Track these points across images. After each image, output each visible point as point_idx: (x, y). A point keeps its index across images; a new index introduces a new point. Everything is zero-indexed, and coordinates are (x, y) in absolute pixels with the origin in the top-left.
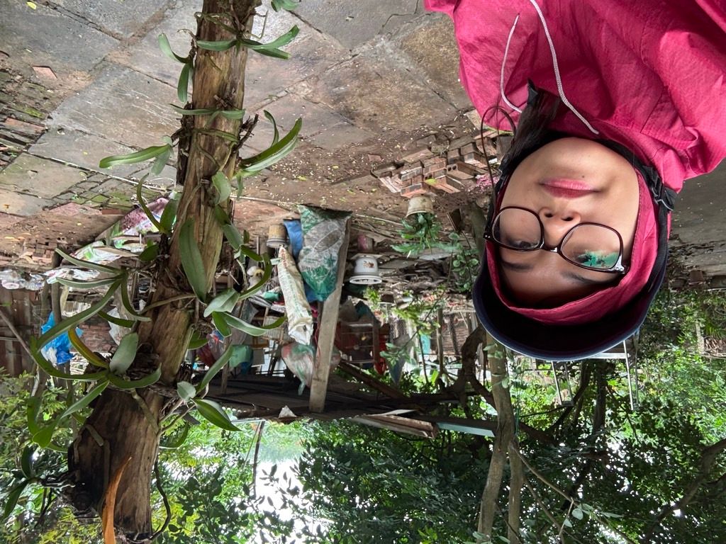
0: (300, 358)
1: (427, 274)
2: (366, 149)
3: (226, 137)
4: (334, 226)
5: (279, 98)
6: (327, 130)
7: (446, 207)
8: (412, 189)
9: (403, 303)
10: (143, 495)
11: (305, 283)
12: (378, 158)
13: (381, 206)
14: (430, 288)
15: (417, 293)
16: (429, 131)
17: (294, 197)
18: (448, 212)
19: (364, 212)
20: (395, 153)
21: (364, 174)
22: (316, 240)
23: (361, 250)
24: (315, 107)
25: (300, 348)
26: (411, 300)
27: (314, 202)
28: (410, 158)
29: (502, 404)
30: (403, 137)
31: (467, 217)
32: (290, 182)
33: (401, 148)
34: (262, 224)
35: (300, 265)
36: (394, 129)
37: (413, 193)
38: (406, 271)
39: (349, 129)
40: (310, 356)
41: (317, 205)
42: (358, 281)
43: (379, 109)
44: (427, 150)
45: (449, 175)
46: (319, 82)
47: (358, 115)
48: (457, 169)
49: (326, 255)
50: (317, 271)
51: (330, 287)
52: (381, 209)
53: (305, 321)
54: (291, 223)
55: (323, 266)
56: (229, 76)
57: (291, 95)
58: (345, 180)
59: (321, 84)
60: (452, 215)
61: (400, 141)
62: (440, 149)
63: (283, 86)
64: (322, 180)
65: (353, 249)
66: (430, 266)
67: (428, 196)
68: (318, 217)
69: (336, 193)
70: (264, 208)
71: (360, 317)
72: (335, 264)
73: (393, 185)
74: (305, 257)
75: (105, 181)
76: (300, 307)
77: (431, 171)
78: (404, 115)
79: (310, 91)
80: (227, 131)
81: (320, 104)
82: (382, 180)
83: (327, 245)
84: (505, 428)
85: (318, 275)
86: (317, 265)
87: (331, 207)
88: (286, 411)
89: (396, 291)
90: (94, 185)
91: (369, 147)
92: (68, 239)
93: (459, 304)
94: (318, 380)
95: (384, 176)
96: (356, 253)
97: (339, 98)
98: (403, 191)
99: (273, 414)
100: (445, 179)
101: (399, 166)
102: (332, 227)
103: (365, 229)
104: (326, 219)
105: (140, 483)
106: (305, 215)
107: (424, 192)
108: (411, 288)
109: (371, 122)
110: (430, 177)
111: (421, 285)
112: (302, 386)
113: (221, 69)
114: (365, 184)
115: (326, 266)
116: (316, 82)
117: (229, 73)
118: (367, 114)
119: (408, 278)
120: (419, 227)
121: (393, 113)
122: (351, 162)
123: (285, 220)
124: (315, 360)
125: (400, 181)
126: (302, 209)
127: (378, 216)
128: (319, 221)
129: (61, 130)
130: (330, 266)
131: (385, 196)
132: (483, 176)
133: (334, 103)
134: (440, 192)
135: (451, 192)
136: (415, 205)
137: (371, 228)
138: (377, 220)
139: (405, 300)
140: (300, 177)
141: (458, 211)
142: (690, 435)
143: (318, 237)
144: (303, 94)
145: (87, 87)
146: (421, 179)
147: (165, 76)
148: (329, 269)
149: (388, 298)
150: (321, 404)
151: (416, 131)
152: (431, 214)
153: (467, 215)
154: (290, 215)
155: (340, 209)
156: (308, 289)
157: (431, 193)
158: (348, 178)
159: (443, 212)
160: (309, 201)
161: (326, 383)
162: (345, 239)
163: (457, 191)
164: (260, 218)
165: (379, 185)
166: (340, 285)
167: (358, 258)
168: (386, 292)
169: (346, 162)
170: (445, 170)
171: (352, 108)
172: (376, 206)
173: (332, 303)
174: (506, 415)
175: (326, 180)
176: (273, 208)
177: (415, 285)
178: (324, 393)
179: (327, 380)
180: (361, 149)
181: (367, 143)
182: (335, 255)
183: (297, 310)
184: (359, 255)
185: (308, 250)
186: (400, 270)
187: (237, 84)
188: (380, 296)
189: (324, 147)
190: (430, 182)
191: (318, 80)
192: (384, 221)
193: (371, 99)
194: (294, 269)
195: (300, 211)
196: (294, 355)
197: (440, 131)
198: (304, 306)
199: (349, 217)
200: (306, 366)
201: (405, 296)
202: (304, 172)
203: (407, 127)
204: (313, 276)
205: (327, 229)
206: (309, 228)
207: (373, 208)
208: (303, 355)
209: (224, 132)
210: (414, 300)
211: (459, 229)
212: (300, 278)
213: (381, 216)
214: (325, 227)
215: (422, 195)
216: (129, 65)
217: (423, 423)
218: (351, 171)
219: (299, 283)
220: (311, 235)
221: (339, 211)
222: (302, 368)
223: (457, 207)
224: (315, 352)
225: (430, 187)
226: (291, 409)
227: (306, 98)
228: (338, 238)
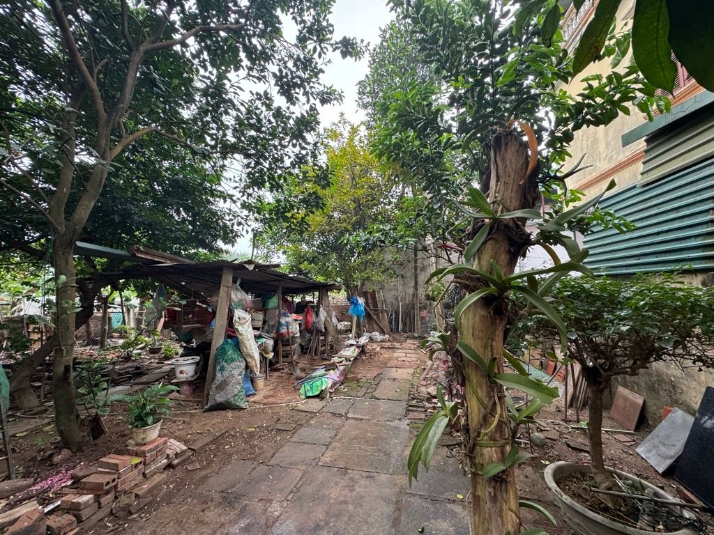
0: (240, 300)
1: (120, 374)
2: (204, 473)
4: (220, 398)
6: (243, 478)
7: (110, 439)
8: (158, 446)
9: (141, 349)
11: (239, 350)
12: (190, 468)
13: (179, 423)
14: (114, 363)
15: (128, 358)
16: (139, 516)
17: (253, 413)
18: (107, 435)
19: (192, 415)
20: (174, 478)
21: (201, 448)
22: (234, 383)
23: (189, 383)
24: (260, 496)
25: (241, 307)
26: (134, 352)
27: (237, 413)
28: (158, 478)
30: (168, 499)
32: (259, 424)
33: (168, 486)
34: (269, 388)
35: (245, 363)
36: (180, 504)
38: (141, 374)
39: (225, 487)
40: (234, 302)
41: (235, 411)
42: (192, 359)
43: (201, 519)
44: (140, 493)
45: (115, 474)
47: (220, 504)
48: (105, 484)
49: (226, 374)
50: (233, 360)
51: (222, 350)
52: (179, 421)
53: (241, 324)
54: (251, 393)
55: (228, 364)
57: (283, 499)
58: (217, 438)
60: (103, 432)
61: (171, 492)
62: (124, 500)
63: (292, 505)
64: (236, 432)
65: (200, 382)
66: (118, 381)
67: (137, 445)
68: (233, 402)
69: (221, 425)
70: (272, 400)
71: (190, 332)
72: (218, 368)
73: (177, 446)
74: (241, 370)
75: (364, 395)
76: (244, 333)
77: (136, 471)
78: (172, 523)
79: (269, 509)
80: (489, 449)
81: (257, 500)
82: (185, 448)
83: (225, 381)
85: (232, 358)
86: (233, 365)
87: (222, 412)
88: (251, 267)
89: (148, 357)
90: (368, 391)
91: (201, 475)
93: (82, 354)
94: (227, 287)
95: (183, 452)
96: (195, 380)
97: (243, 513)
98: (165, 443)
99: (258, 267)
100: (120, 468)
101: (169, 466)
103: (187, 401)
104: (226, 401)
106: (243, 401)
107: (143, 448)
108: (134, 361)
109: (206, 501)
110: (136, 466)
111: (124, 365)
112: (238, 283)
113: (510, 512)
114: (198, 440)
115: (225, 365)
116: (267, 519)
117: (501, 510)
118: (211, 508)
119: (138, 368)
121: (184, 521)
122: (215, 456)
123: (255, 394)
124: (230, 299)
125: (168, 451)
126: (246, 406)
127: (179, 414)
128: (232, 399)
129: (400, 419)
130: (223, 366)
131: (177, 433)
133: (246, 505)
134: (120, 452)
135: (111, 456)
136: (153, 433)
137: (182, 403)
138: (180, 410)
139: (139, 351)
140: (253, 430)
141: (95, 438)
143: (233, 386)
144: (275, 505)
145: (403, 451)
146: (147, 460)
148: (224, 363)
149: (154, 351)
150: (225, 271)
151: (154, 511)
152: (136, 427)
153: (84, 436)
154: (252, 399)
155: (214, 413)
156: (238, 346)
157: (135, 449)
158: (215, 441)
159: (112, 433)
160: (241, 413)
161: (222, 284)
162: (211, 388)
163: (104, 459)
164: (272, 392)
165: (186, 442)
166: (213, 351)
167: (193, 377)
168: (157, 356)
169: (219, 454)
170: (118, 478)
171: (227, 509)
172: (184, 422)
173: (218, 340)
175: (232, 433)
176: (265, 401)
177: (130, 364)
178: (223, 279)
179: (222, 286)
180: (209, 471)
181: (206, 478)
182: (219, 375)
183: (246, 331)
184: (192, 379)
185: (240, 375)
186: (146, 374)
188: (163, 351)
189: (242, 462)
190: (136, 460)
191: (266, 524)
192: (173, 411)
193: (212, 526)
194: (249, 360)
195: (246, 403)
197: (126, 520)
198: (241, 334)
199: (206, 407)
200: (236, 296)
201: (140, 354)
202: (251, 435)
203: (167, 510)
204: (235, 356)
205: (225, 394)
206: (240, 392)
207: (186, 420)
208: (238, 302)
209: (491, 447)
210: (131, 352)
211: (96, 419)
212: (244, 354)
213: (176, 415)
214: (227, 395)
215: (145, 444)
218: (213, 447)
219: (245, 350)
220: (238, 386)
221: (214, 410)
222: (239, 295)
224: (230, 304)
225: (137, 455)
226: (247, 269)
227: (270, 501)
228: (216, 388)
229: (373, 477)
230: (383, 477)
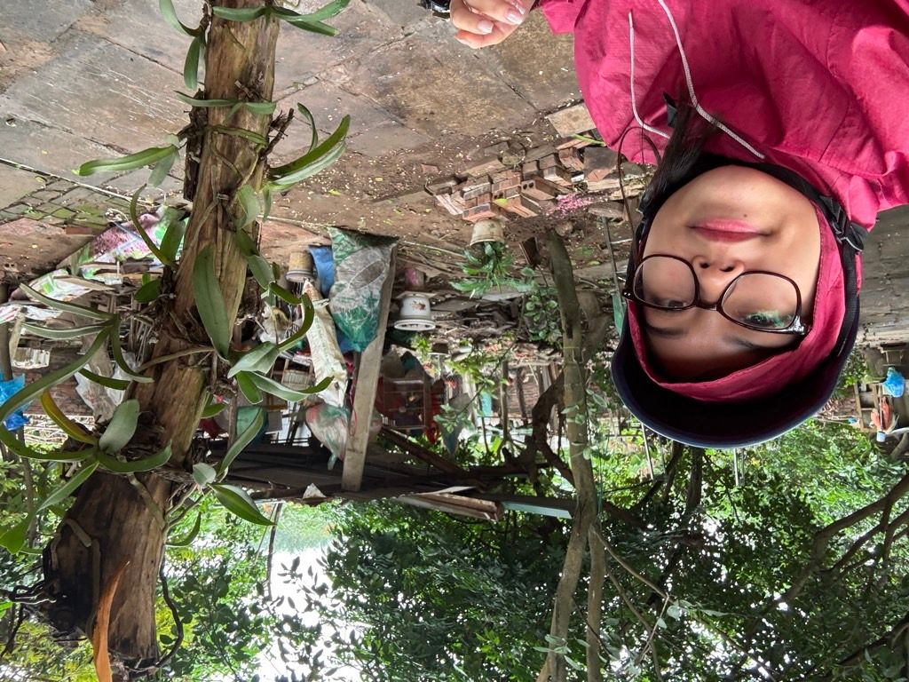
0: (331, 423)
1: (491, 318)
2: (419, 157)
3: (250, 138)
4: (376, 255)
5: (307, 86)
6: (371, 130)
7: (519, 235)
8: (477, 211)
9: (459, 354)
10: (146, 609)
11: (337, 328)
12: (434, 169)
13: (436, 231)
14: (493, 336)
15: (478, 341)
16: (500, 136)
17: (323, 216)
18: (521, 241)
19: (414, 238)
20: (456, 164)
21: (415, 190)
22: (352, 273)
23: (409, 287)
24: (354, 100)
25: (330, 410)
26: (470, 350)
27: (350, 224)
28: (475, 171)
29: (582, 480)
30: (467, 143)
31: (544, 248)
32: (318, 197)
33: (464, 157)
34: (281, 251)
35: (331, 305)
36: (456, 131)
37: (478, 215)
38: (465, 313)
39: (398, 130)
40: (343, 422)
41: (353, 227)
42: (405, 326)
43: (437, 105)
44: (497, 162)
45: (524, 194)
46: (360, 68)
47: (409, 112)
48: (534, 186)
49: (365, 292)
50: (354, 313)
51: (369, 334)
52: (435, 234)
54: (319, 251)
55: (361, 307)
56: (255, 55)
57: (323, 83)
58: (391, 196)
59: (363, 70)
60: (526, 245)
61: (463, 149)
62: (514, 160)
63: (313, 70)
64: (361, 196)
65: (399, 285)
66: (495, 308)
67: (497, 221)
68: (355, 243)
69: (379, 213)
70: (283, 230)
71: (406, 372)
73: (452, 204)
74: (338, 295)
75: (71, 189)
76: (331, 359)
77: (502, 189)
78: (469, 115)
79: (348, 79)
80: (252, 130)
81: (361, 96)
82: (439, 198)
83: (367, 280)
84: (585, 508)
85: (355, 318)
86: (353, 305)
87: (372, 231)
88: (312, 491)
89: (451, 338)
90: (55, 195)
91: (424, 155)
92: (20, 265)
93: (528, 356)
94: (354, 450)
95: (441, 192)
96: (403, 291)
97: (386, 89)
98: (466, 213)
99: (296, 494)
100: (519, 199)
101: (461, 180)
102: (374, 257)
103: (415, 260)
104: (366, 247)
105: (141, 594)
106: (338, 241)
107: (493, 214)
108: (469, 336)
109: (427, 123)
110: (501, 196)
111: (483, 332)
112: (333, 458)
113: (245, 45)
114: (417, 203)
115: (366, 307)
116: (356, 68)
117: (256, 52)
118: (422, 112)
119: (467, 323)
120: (485, 260)
121: (455, 112)
122: (399, 173)
123: (311, 246)
124: (349, 426)
125: (462, 200)
126: (333, 232)
127: (433, 245)
128: (356, 248)
129: (11, 120)
130: (370, 307)
131: (441, 219)
132: (565, 197)
133: (378, 96)
134: (511, 215)
135: (526, 216)
136: (481, 231)
137: (423, 259)
138: (430, 249)
139: (462, 350)
140: (332, 191)
141: (532, 240)
142: (800, 513)
143: (355, 269)
144: (338, 82)
145: (47, 64)
146: (489, 198)
147: (154, 52)
148: (369, 310)
149: (441, 348)
151: (484, 136)
152: (501, 244)
153: (545, 245)
154: (318, 240)
155: (383, 233)
156: (341, 335)
157: (501, 216)
158: (395, 194)
159: (515, 241)
160: (343, 222)
161: (364, 455)
162: (389, 273)
163: (534, 215)
164: (278, 243)
165: (434, 205)
166: (382, 332)
167: (405, 297)
168: (439, 340)
169: (393, 174)
170: (519, 187)
171: (403, 103)
172: (430, 231)
173: (372, 355)
174: (587, 493)
175: (366, 196)
176: (295, 231)
177: (475, 331)
178: (360, 468)
179: (364, 451)
180: (412, 157)
181: (421, 149)
182: (377, 293)
183: (327, 363)
184: (407, 293)
185: (341, 285)
186: (458, 313)
187: (265, 67)
188: (430, 345)
189: (365, 152)
190: (501, 202)
191: (360, 64)
192: (439, 250)
193: (427, 92)
195: (331, 235)
196: (323, 419)
197: (513, 137)
198: (336, 357)
199: (394, 245)
200: (338, 433)
201: (462, 345)
202: (338, 184)
203: (472, 131)
204: (348, 320)
205: (367, 260)
206: (342, 257)
207: (426, 234)
208: (335, 420)
209: (249, 131)
210: (473, 350)
211: (534, 263)
212: (331, 321)
213: (436, 244)
214: (364, 257)
215: (490, 218)
216: (106, 35)
217: (484, 502)
218: (399, 186)
219: (330, 328)
220: (346, 267)
221: (382, 237)
222: (333, 436)
223: (532, 236)
224: (349, 416)
225: (499, 209)
226: (320, 488)
227: (343, 88)
228: (381, 272)
229: (146, 49)
230: (126, 41)
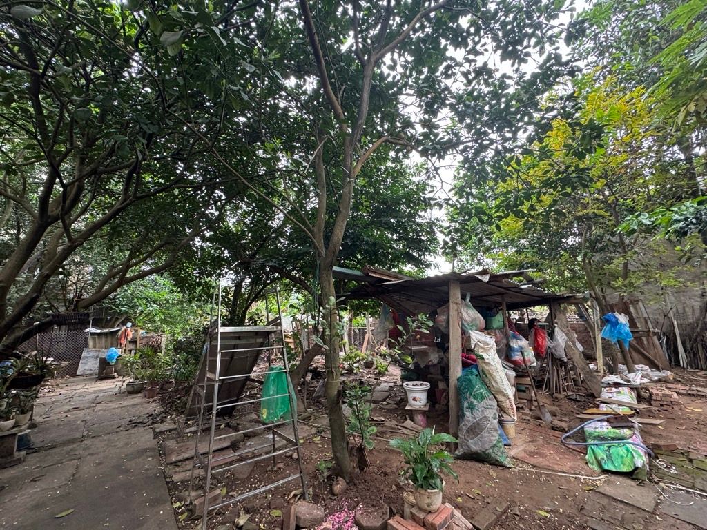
0: (473, 320)
4: (475, 446)
17: (525, 479)
22: (491, 429)
23: (423, 413)
25: (474, 328)
27: (500, 472)
31: (354, 465)
32: (550, 505)
40: (466, 321)
41: (496, 468)
42: (421, 385)
49: (478, 415)
50: (483, 398)
53: (485, 350)
55: (478, 402)
60: (366, 464)
68: (492, 455)
72: (466, 405)
74: (494, 411)
76: (492, 362)
82: (468, 524)
83: (478, 424)
85: (481, 393)
86: (484, 403)
88: (486, 278)
94: (457, 304)
99: (494, 278)
102: (476, 444)
104: (483, 452)
112: (468, 299)
115: (475, 402)
123: (511, 445)
124: (462, 318)
126: (508, 462)
141: (362, 470)
143: (489, 433)
150: (452, 286)
153: (354, 468)
160: (507, 473)
161: (450, 300)
164: (532, 446)
167: (426, 406)
176: (532, 461)
178: (451, 294)
182: (468, 414)
185: (495, 419)
194: (500, 398)
198: (488, 364)
199: (458, 453)
200: (467, 314)
205: (481, 441)
206: (499, 442)
208: (471, 322)
211: (361, 450)
212: (492, 389)
214: (484, 443)
217: (375, 276)
220: (494, 433)
222: (470, 312)
224: (462, 324)
226: (480, 281)
228: (468, 431)
